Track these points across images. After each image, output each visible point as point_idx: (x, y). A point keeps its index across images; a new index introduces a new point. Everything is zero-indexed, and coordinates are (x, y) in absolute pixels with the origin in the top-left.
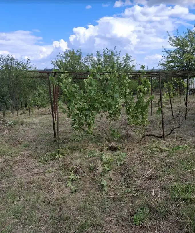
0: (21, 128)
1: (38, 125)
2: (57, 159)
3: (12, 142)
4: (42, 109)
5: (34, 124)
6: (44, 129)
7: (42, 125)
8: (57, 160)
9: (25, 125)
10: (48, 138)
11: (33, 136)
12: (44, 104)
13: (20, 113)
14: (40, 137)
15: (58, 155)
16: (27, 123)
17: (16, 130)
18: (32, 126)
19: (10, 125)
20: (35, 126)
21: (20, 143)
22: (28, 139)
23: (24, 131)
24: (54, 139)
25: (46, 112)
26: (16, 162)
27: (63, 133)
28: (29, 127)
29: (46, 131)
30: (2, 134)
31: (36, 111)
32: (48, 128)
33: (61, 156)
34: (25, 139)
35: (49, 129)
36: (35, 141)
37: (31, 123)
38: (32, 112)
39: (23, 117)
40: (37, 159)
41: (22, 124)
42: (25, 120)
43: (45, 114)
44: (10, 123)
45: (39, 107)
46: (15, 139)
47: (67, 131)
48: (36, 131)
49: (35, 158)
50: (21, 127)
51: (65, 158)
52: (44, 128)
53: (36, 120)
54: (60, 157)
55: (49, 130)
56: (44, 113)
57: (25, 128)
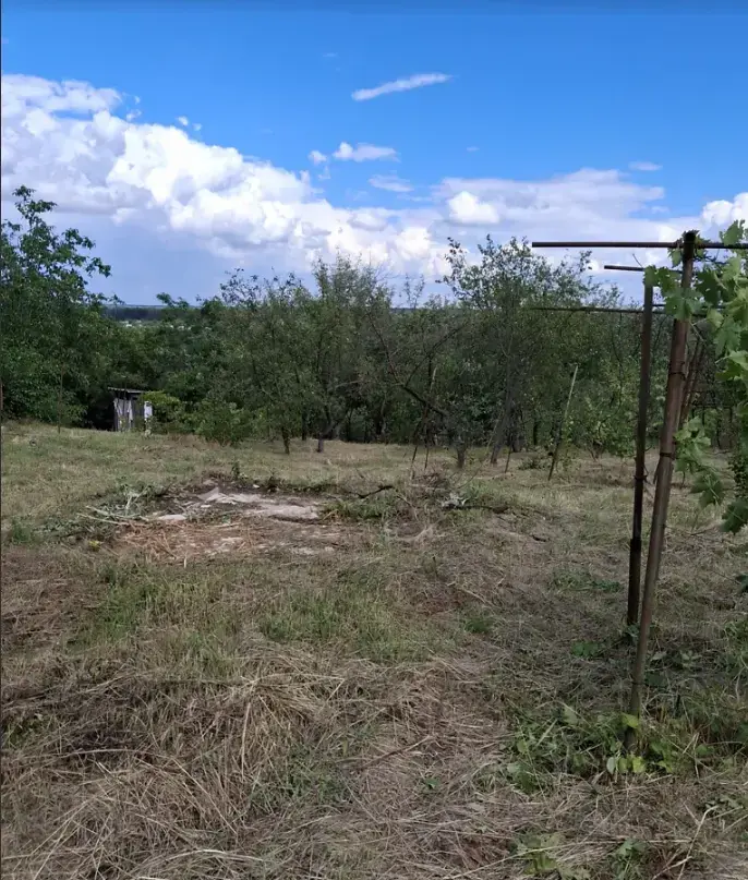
0: (489, 530)
1: (570, 527)
2: (611, 777)
3: (427, 586)
4: (607, 460)
5: (554, 520)
6: (591, 554)
7: (588, 530)
8: (610, 789)
9: (512, 517)
10: (595, 606)
11: (529, 582)
12: (620, 440)
13: (520, 463)
14: (559, 592)
15: (623, 754)
16: (524, 510)
17: (467, 535)
18: (541, 529)
19: (451, 506)
20: (555, 532)
21: (460, 601)
22: (502, 590)
23: (500, 544)
24: (621, 627)
25: (623, 473)
26: (395, 713)
27: (680, 601)
28: (523, 531)
29: (598, 566)
30: (408, 540)
31: (583, 462)
32: (612, 554)
33: (639, 766)
34: (488, 586)
35: (611, 560)
36: (528, 605)
37: (540, 512)
38: (565, 465)
39: (523, 482)
40: (503, 724)
41: (500, 511)
42: (524, 496)
43: (616, 483)
44: (454, 498)
45: (599, 448)
46: (444, 579)
47: (704, 591)
48: (547, 558)
49: (496, 718)
50: (492, 525)
51: (665, 789)
52: (593, 548)
53: (567, 502)
54: (631, 769)
55: (614, 563)
56: (614, 478)
57: (504, 532)
